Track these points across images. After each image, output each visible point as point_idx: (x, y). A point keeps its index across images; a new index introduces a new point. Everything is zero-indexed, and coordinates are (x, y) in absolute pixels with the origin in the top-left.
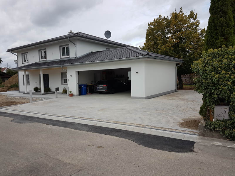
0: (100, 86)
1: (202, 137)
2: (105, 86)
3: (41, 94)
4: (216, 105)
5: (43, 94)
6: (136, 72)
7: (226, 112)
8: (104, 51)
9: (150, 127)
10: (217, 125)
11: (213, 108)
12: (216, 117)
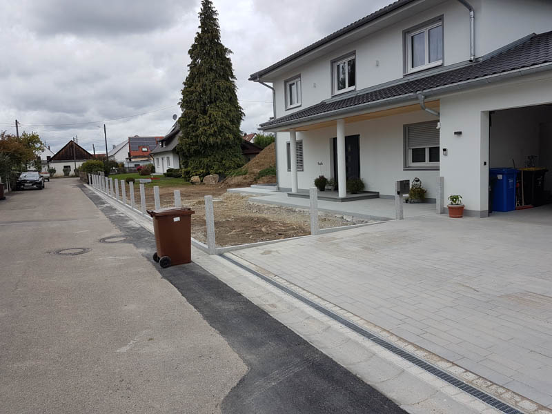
3: (336, 200)
5: (343, 200)
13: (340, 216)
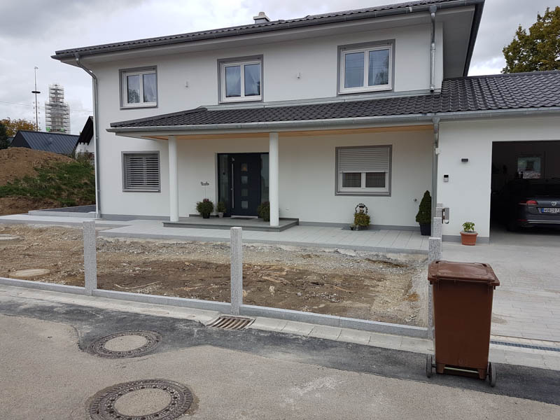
0: (554, 203)
13: (332, 250)
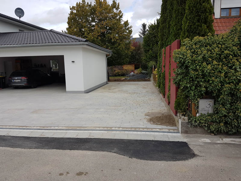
0: (16, 78)
1: (186, 135)
2: (24, 78)
4: (201, 99)
6: (72, 62)
7: (210, 105)
8: (17, 33)
9: (121, 129)
10: (203, 120)
11: (198, 102)
12: (200, 112)
